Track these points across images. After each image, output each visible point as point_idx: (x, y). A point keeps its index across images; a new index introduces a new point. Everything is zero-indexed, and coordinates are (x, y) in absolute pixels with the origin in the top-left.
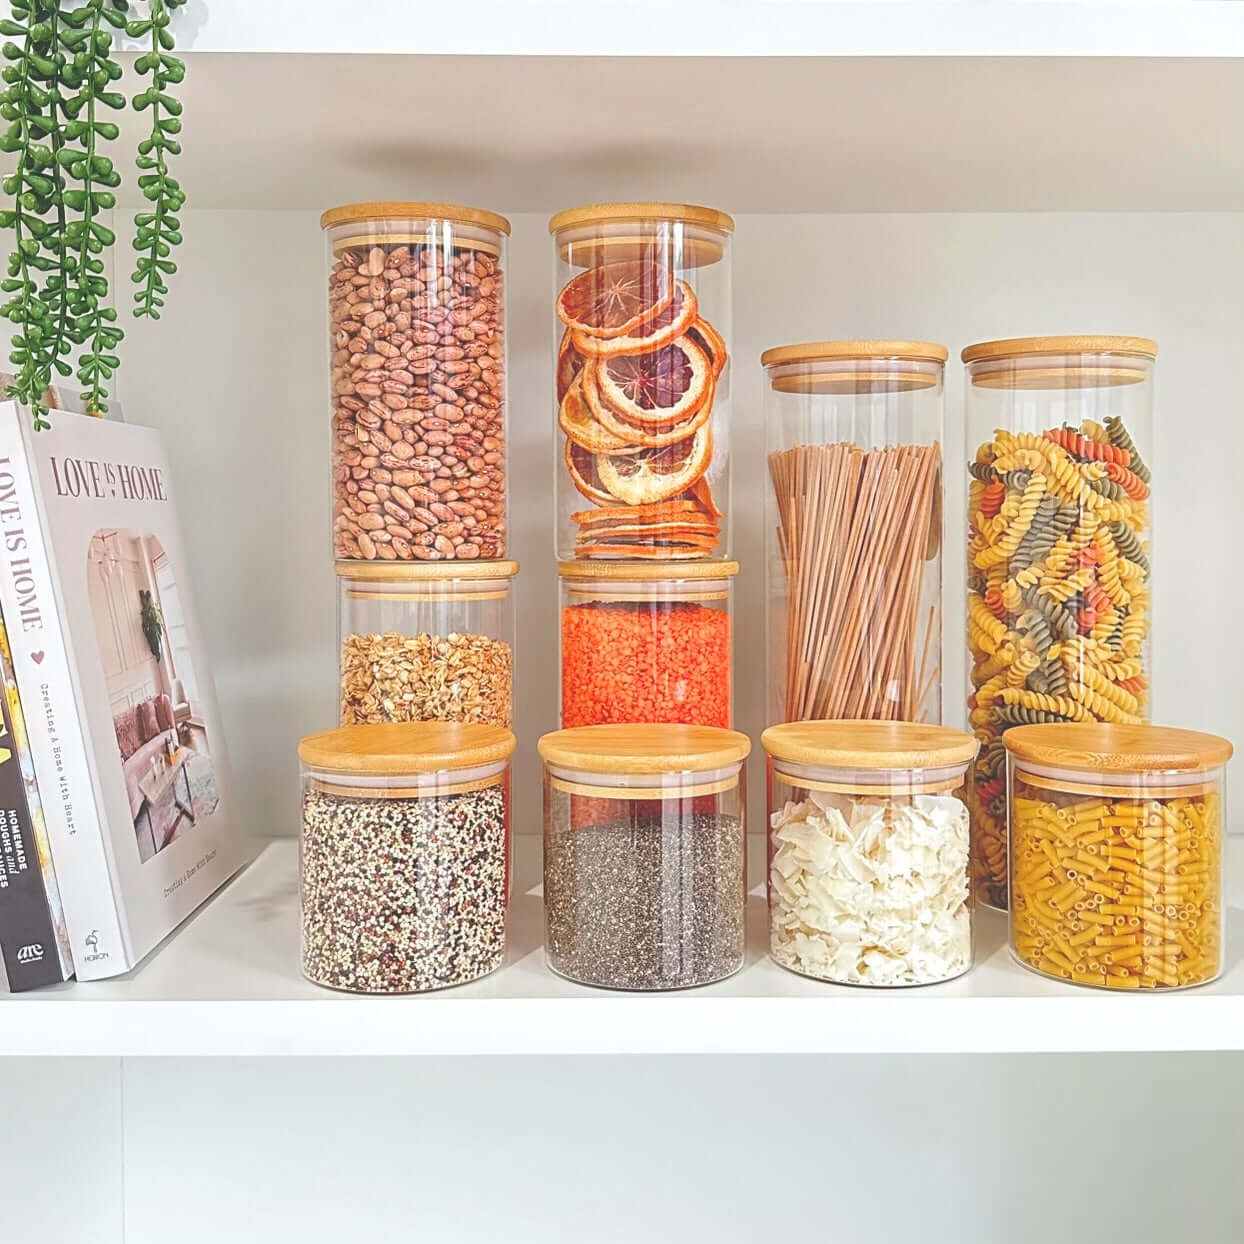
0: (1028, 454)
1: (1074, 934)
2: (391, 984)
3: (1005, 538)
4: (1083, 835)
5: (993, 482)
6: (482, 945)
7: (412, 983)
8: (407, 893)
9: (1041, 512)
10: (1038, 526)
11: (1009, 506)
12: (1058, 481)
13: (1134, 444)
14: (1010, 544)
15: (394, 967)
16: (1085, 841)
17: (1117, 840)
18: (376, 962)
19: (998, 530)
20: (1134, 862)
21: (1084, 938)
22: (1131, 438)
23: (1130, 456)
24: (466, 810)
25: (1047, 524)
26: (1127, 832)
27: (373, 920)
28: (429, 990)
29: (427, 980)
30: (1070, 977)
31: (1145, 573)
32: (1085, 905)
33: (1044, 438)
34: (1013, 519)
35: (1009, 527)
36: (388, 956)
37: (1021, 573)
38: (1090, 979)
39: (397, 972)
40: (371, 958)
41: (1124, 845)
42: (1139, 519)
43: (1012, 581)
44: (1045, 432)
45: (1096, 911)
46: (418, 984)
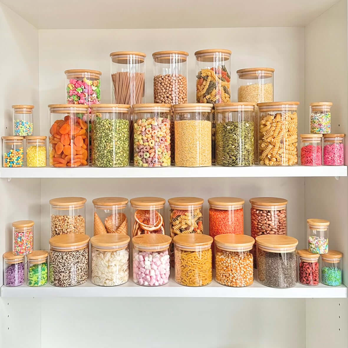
0: (208, 72)
1: (187, 277)
2: (60, 285)
3: (204, 89)
4: (189, 258)
5: (201, 79)
6: (78, 279)
7: (63, 285)
8: (62, 269)
9: (210, 84)
10: (210, 87)
11: (204, 83)
12: (213, 78)
13: (227, 71)
14: (205, 90)
15: (60, 282)
16: (189, 259)
17: (195, 259)
18: (57, 281)
19: (202, 88)
20: (198, 263)
21: (189, 277)
22: (227, 69)
23: (226, 73)
24: (74, 254)
25: (211, 86)
26: (196, 257)
27: (57, 273)
28: (67, 287)
29: (66, 285)
30: (187, 285)
31: (229, 96)
32: (189, 271)
33: (211, 69)
34: (205, 86)
35: (204, 87)
36: (59, 280)
37: (207, 96)
38: (190, 285)
39: (61, 283)
40: (57, 280)
41: (196, 260)
42: (228, 86)
43: (205, 98)
44: (211, 68)
45: (191, 272)
46: (64, 285)
